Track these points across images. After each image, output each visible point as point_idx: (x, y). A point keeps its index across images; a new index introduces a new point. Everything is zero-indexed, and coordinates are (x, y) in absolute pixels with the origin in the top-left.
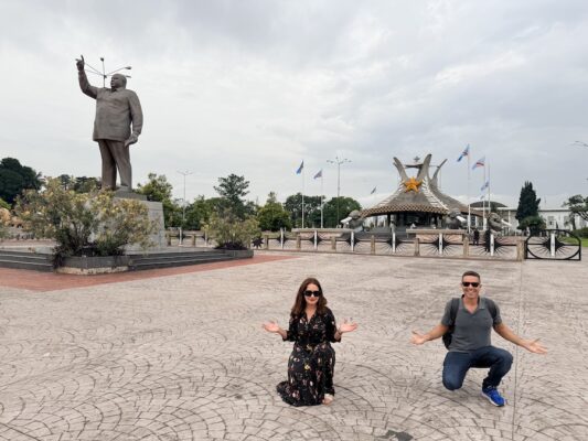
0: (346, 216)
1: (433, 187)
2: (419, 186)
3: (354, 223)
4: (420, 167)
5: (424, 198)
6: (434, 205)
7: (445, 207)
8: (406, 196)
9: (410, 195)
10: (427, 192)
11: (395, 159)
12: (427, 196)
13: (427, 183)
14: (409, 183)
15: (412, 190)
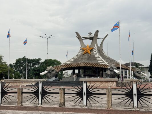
1: (100, 51)
2: (91, 50)
5: (94, 58)
6: (100, 62)
7: (107, 64)
9: (86, 56)
10: (96, 54)
11: (77, 33)
12: (96, 57)
13: (96, 49)
14: (86, 48)
15: (87, 53)
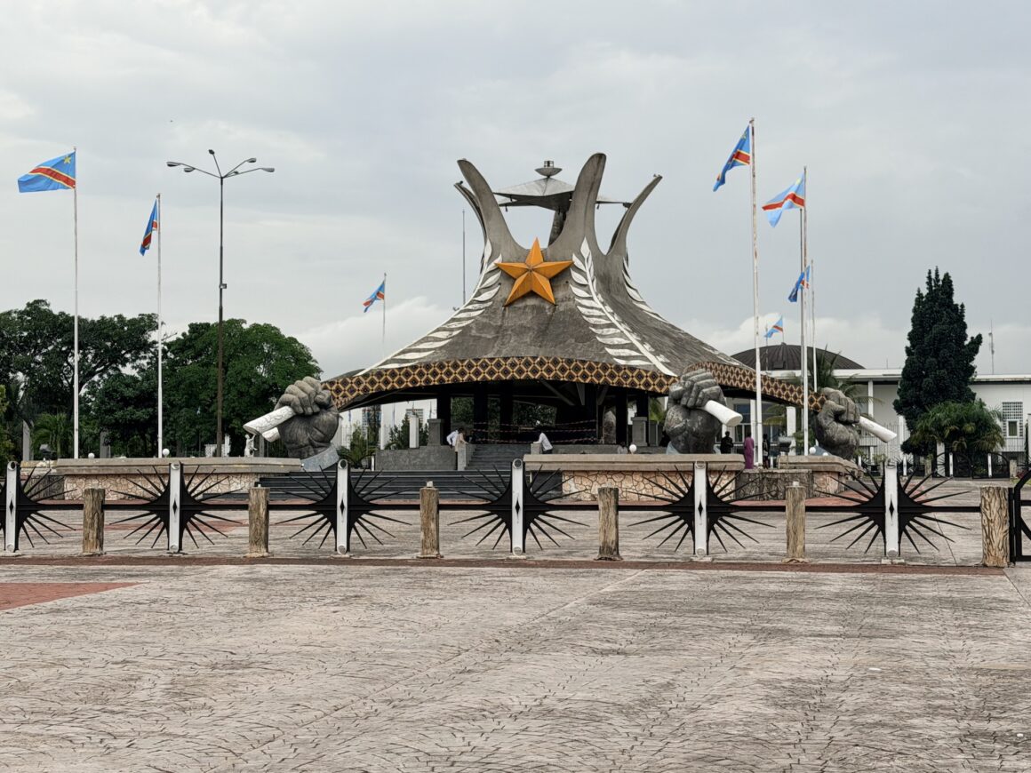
0: (263, 405)
1: (612, 284)
2: (560, 278)
3: (301, 433)
4: (561, 204)
5: (581, 329)
6: (618, 356)
7: (659, 363)
8: (513, 319)
9: (524, 317)
10: (592, 304)
11: (465, 165)
12: (592, 321)
13: (588, 268)
14: (522, 265)
15: (532, 294)
